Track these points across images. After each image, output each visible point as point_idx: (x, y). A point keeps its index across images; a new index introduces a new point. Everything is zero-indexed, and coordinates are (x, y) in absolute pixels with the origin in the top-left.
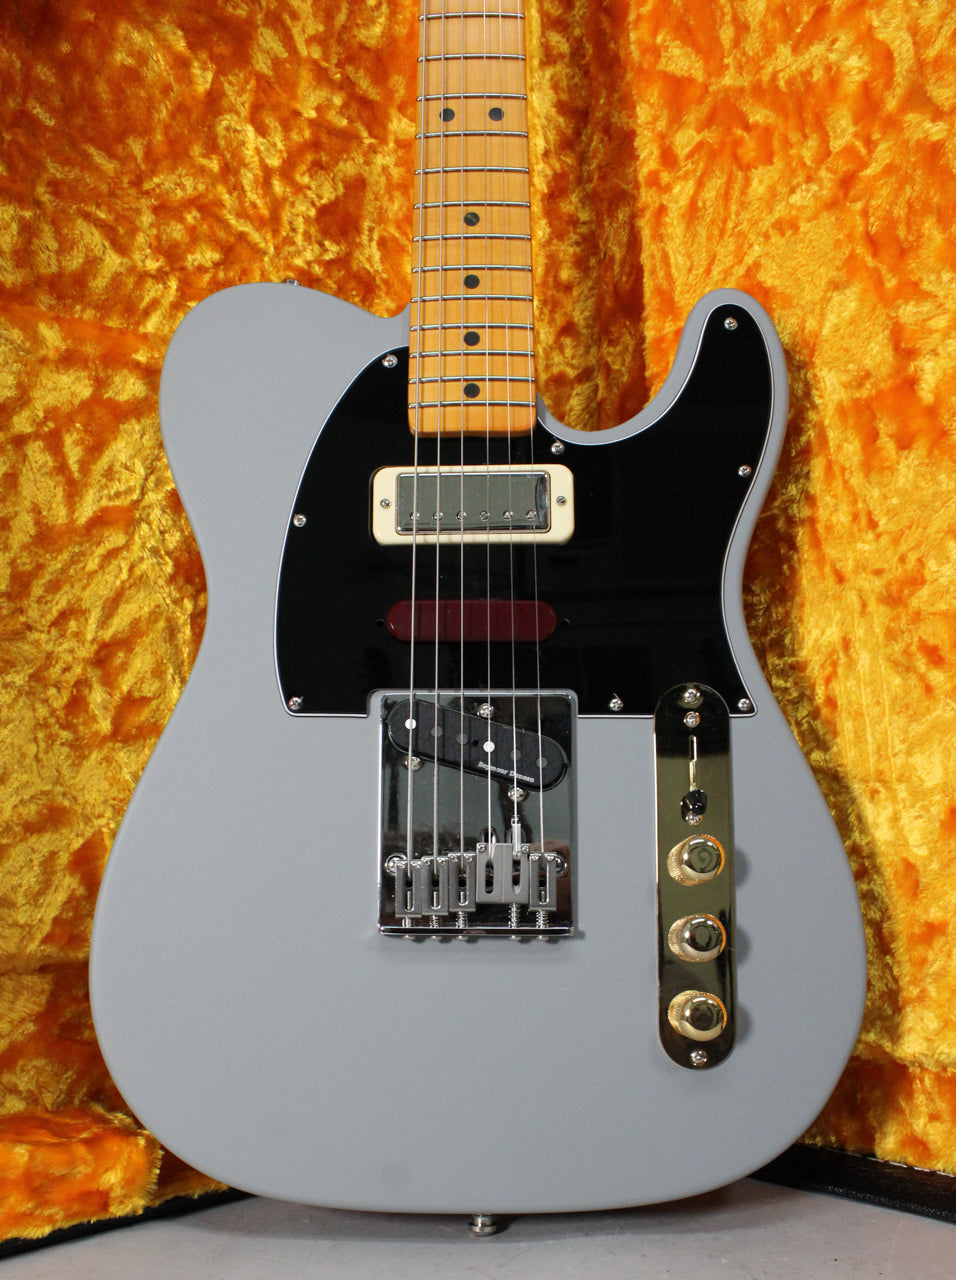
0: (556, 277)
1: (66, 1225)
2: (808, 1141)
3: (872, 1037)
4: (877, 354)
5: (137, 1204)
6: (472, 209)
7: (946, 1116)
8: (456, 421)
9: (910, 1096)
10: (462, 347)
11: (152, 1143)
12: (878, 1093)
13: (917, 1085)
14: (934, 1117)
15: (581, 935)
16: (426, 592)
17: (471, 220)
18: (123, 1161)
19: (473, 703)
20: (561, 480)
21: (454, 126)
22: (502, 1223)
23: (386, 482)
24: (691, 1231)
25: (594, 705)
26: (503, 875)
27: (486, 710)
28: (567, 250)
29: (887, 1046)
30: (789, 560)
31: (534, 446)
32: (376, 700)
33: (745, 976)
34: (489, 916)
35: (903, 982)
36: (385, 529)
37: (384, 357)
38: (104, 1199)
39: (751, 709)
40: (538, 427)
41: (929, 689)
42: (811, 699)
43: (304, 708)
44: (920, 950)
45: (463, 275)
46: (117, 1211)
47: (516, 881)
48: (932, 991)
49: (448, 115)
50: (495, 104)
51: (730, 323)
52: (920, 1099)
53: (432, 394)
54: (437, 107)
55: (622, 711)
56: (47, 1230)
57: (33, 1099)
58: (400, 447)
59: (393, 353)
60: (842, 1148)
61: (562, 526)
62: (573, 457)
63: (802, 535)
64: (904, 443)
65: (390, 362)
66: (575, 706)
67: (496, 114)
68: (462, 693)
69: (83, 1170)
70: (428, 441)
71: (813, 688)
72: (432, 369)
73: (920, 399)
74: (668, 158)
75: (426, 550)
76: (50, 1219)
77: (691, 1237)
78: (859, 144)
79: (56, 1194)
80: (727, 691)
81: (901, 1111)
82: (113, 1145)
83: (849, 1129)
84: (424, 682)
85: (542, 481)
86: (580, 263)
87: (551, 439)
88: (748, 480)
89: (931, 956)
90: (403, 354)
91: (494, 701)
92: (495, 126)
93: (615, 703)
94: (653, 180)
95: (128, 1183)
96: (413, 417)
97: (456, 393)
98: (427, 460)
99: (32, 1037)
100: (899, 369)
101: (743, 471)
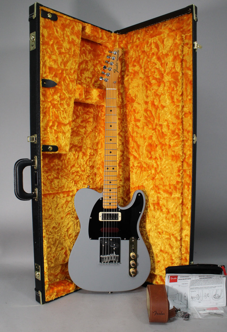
0: (119, 174)
1: (66, 294)
2: (147, 281)
3: (152, 271)
4: (155, 199)
5: (73, 291)
6: (110, 181)
7: (160, 280)
8: (108, 207)
9: (156, 277)
10: (109, 199)
11: (74, 284)
12: (153, 277)
13: (157, 276)
14: (159, 280)
15: (121, 263)
16: (105, 227)
17: (110, 182)
18: (72, 287)
19: (110, 239)
20: (120, 214)
21: (109, 170)
22: (112, 292)
23: (100, 214)
24: (132, 293)
25: (123, 239)
26: (113, 258)
27: (111, 240)
28: (121, 170)
29: (154, 273)
30: (145, 218)
31: (117, 210)
32: (99, 238)
33: (138, 267)
34: (111, 262)
35: (156, 266)
36: (100, 219)
37: (100, 198)
38: (70, 291)
39: (139, 239)
40: (117, 208)
41: (159, 236)
42: (147, 234)
43: (92, 239)
44: (157, 263)
45: (109, 189)
46: (71, 292)
47: (114, 258)
48: (158, 267)
49: (108, 169)
50: (113, 167)
51: (139, 195)
52: (157, 278)
53: (106, 204)
54: (106, 167)
55: (126, 240)
56: (65, 295)
57: (60, 279)
58: (102, 210)
59: (101, 198)
60: (149, 282)
61: (120, 219)
62: (121, 211)
63: (147, 216)
64: (158, 209)
65: (101, 199)
66: (121, 239)
67: (113, 169)
68: (109, 238)
69: (68, 288)
70: (105, 209)
71: (147, 233)
72: (106, 201)
73: (160, 205)
74: (134, 166)
75: (105, 222)
76: (65, 294)
77: (132, 294)
78: (155, 174)
79: (66, 291)
80: (137, 237)
81: (155, 279)
82: (71, 285)
83: (150, 280)
84: (105, 236)
85: (118, 214)
86: (122, 172)
87: (119, 209)
88: (140, 214)
89: (158, 264)
90: (102, 198)
91: (112, 239)
92: (113, 170)
93: (125, 239)
94: (132, 168)
95: (72, 289)
96: (104, 207)
97: (108, 204)
98: (105, 211)
99: (60, 272)
100: (158, 201)
101: (140, 212)
